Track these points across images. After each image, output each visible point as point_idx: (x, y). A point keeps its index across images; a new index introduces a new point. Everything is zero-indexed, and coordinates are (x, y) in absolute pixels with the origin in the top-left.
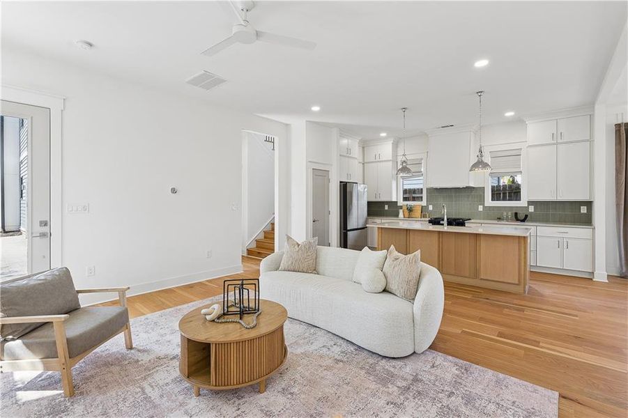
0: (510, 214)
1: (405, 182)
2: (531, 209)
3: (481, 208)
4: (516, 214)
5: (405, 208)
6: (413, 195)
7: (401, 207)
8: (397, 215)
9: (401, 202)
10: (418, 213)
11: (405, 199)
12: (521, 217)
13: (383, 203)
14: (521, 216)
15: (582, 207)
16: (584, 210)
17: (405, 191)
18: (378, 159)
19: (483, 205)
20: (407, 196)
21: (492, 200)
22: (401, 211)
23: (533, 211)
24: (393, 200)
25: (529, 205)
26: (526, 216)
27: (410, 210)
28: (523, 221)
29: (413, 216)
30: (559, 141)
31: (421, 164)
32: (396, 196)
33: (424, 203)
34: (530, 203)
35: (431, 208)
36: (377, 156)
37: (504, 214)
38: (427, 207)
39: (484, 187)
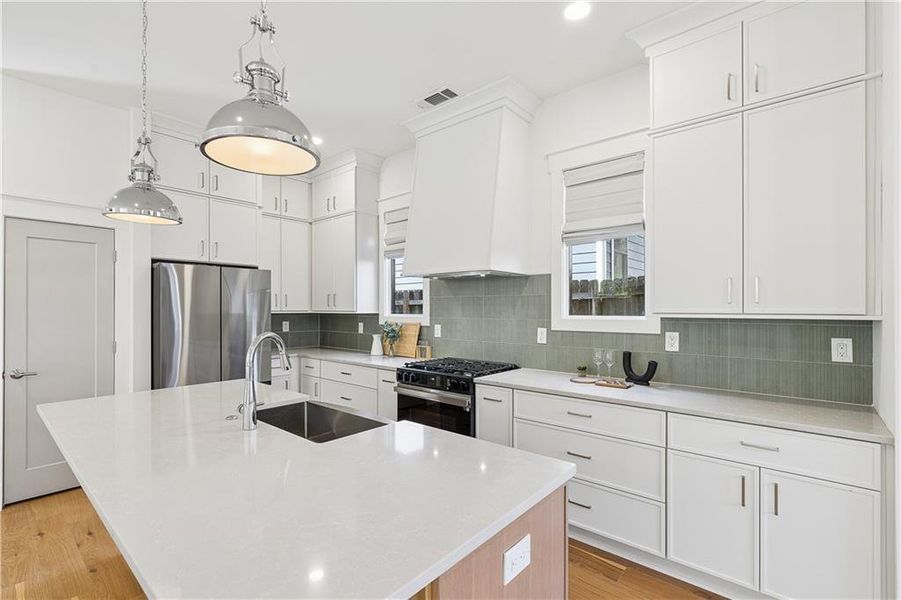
0: (611, 356)
2: (672, 342)
3: (542, 336)
4: (627, 357)
9: (387, 316)
11: (395, 309)
12: (638, 371)
14: (640, 368)
15: (835, 342)
16: (842, 350)
18: (333, 212)
19: (548, 325)
21: (570, 313)
22: (377, 339)
23: (676, 348)
25: (665, 329)
26: (653, 366)
28: (644, 381)
30: (752, 98)
33: (424, 318)
34: (669, 323)
35: (438, 331)
36: (331, 203)
37: (598, 355)
38: (431, 328)
39: (550, 275)
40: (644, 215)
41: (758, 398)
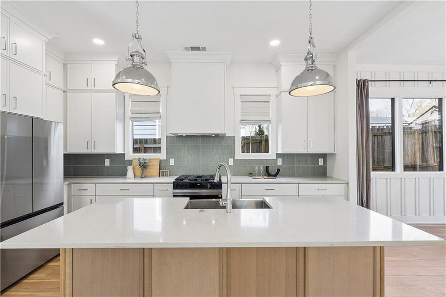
0: (262, 168)
1: (135, 123)
2: (280, 162)
3: (231, 162)
4: (267, 168)
5: (136, 163)
6: (145, 146)
7: (130, 162)
8: (124, 174)
9: (130, 155)
10: (154, 169)
11: (136, 150)
13: (102, 157)
14: (273, 171)
15: (320, 160)
17: (135, 141)
18: (91, 87)
19: (234, 157)
20: (137, 146)
21: (242, 152)
22: (130, 169)
23: (282, 164)
24: (118, 152)
25: (277, 157)
26: (279, 170)
27: (144, 166)
28: (275, 176)
29: (148, 174)
31: (159, 101)
32: (122, 146)
33: (162, 155)
34: (278, 155)
35: (172, 162)
36: (91, 82)
37: (257, 168)
38: (167, 161)
39: (235, 137)
40: (270, 117)
41: (303, 177)
